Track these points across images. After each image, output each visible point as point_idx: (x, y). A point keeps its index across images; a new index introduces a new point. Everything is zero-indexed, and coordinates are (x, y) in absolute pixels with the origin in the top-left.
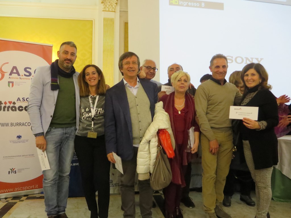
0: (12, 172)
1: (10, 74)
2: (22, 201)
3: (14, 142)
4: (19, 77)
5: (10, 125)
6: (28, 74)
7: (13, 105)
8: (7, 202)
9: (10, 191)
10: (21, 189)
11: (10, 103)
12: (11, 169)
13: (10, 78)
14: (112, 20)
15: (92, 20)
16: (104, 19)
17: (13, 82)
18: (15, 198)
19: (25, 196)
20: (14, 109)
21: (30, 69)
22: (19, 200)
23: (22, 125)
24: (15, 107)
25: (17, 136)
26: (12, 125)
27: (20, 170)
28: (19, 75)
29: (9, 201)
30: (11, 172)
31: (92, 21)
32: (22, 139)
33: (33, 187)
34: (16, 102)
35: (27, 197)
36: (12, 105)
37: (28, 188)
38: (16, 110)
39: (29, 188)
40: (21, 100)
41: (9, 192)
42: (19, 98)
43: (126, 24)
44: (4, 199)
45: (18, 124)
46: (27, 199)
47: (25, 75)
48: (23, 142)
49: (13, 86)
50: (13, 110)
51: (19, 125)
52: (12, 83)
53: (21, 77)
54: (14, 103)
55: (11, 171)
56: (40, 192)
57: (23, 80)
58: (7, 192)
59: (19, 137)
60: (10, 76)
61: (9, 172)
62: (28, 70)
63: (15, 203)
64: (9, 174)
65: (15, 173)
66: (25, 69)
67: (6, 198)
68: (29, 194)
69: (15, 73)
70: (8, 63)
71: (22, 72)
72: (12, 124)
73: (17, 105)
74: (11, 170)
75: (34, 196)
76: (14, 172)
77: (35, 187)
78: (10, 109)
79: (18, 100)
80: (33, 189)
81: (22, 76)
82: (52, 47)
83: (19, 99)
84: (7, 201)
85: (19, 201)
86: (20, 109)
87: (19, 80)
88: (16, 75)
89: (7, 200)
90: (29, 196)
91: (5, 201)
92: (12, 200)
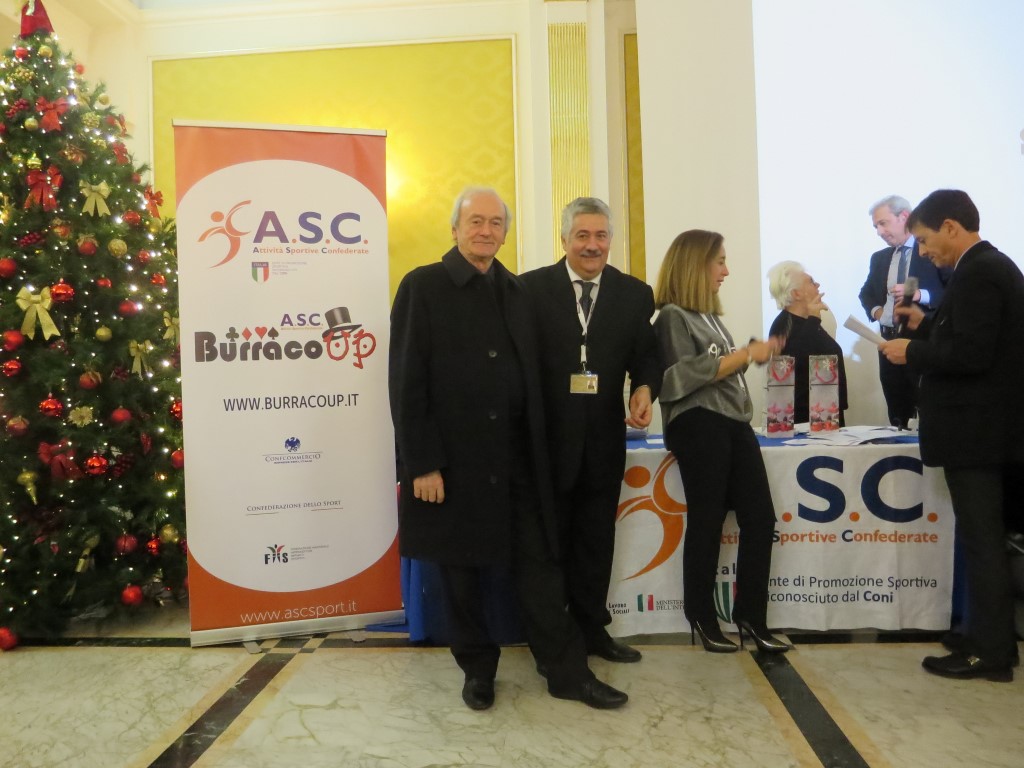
0: (276, 559)
1: (258, 239)
2: (311, 651)
3: (278, 460)
4: (285, 245)
5: (262, 404)
6: (311, 235)
7: (270, 339)
8: (263, 655)
9: (258, 620)
10: (305, 612)
11: (261, 331)
12: (271, 548)
13: (256, 250)
14: (579, 32)
15: (507, 37)
16: (552, 30)
17: (267, 263)
18: (287, 641)
19: (317, 635)
20: (272, 351)
21: (318, 216)
22: (299, 649)
23: (299, 404)
24: (277, 346)
25: (287, 442)
26: (269, 406)
27: (299, 553)
28: (284, 239)
29: (268, 649)
30: (271, 557)
31: (510, 40)
32: (301, 450)
33: (339, 608)
34: (278, 328)
35: (323, 640)
36: (266, 339)
37: (325, 610)
38: (279, 357)
39: (330, 609)
40: (295, 321)
41: (267, 621)
42: (286, 316)
43: (630, 40)
44: (255, 644)
45: (286, 400)
46: (323, 645)
47: (303, 239)
48: (307, 459)
49: (266, 277)
50: (269, 356)
51: (290, 404)
52: (265, 266)
53: (290, 245)
54: (273, 333)
55: (271, 553)
56: (362, 626)
57: (295, 257)
58: (261, 622)
59: (293, 444)
60: (258, 245)
61: (266, 556)
62: (311, 220)
63: (290, 657)
64: (266, 562)
65: (285, 560)
66: (303, 220)
67: (259, 642)
68: (329, 629)
69: (271, 234)
70: (248, 202)
71: (293, 229)
72: (268, 401)
73: (282, 341)
74: (273, 551)
75: (346, 636)
76: (282, 558)
77: (346, 608)
78: (261, 352)
79: (283, 323)
80: (340, 614)
81: (294, 241)
82: (383, 138)
83: (286, 320)
84: (263, 651)
85: (301, 652)
86: (293, 351)
87: (286, 256)
88: (277, 239)
89: (265, 645)
90: (328, 637)
91: (258, 648)
92: (277, 646)
